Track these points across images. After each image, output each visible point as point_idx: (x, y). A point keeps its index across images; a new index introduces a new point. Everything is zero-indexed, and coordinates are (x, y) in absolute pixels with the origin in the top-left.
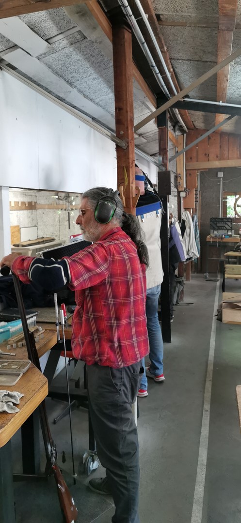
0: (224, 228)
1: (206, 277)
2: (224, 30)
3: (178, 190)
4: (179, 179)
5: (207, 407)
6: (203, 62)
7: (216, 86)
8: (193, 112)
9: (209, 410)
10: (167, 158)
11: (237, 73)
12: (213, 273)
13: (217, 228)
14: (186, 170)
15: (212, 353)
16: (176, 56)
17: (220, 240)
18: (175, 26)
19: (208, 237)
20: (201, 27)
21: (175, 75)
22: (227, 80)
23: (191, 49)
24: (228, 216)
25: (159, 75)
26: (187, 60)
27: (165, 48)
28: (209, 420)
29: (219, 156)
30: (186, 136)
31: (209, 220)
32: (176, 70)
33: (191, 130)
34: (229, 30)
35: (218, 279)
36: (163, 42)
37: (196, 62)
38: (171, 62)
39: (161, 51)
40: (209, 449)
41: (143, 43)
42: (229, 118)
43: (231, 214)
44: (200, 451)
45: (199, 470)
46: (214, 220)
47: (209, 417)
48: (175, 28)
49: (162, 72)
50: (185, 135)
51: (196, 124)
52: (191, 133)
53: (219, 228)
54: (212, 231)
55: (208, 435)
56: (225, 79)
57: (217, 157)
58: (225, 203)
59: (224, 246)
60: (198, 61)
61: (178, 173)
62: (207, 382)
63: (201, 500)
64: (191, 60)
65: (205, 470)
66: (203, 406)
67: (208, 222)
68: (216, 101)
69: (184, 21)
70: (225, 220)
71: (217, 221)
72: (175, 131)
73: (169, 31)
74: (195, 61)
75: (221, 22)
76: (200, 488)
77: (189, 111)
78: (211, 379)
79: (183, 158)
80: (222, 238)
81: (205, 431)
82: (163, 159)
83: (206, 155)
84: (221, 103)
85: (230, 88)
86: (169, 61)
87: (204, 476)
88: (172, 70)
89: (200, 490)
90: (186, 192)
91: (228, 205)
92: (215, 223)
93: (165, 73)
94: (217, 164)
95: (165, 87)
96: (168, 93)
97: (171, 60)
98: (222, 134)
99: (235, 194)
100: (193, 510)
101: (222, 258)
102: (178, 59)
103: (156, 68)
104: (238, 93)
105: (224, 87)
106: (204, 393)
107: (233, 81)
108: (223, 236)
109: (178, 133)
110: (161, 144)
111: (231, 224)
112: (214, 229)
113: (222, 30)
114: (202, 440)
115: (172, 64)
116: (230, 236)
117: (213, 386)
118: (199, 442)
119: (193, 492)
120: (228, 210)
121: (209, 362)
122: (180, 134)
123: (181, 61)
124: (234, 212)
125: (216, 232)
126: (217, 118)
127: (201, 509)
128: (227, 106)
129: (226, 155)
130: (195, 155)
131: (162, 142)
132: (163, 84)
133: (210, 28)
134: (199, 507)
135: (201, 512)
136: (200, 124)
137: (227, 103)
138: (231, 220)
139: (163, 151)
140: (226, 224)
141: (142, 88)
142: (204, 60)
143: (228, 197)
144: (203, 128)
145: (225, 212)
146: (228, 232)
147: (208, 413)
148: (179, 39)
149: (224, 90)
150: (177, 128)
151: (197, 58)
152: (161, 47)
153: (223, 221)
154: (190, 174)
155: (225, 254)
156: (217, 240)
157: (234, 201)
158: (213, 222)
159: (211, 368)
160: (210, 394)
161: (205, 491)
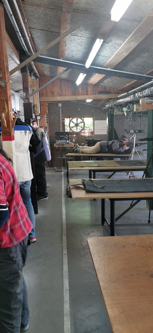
0: (64, 138)
1: (55, 170)
2: (66, 12)
3: (35, 115)
4: (36, 107)
5: (65, 252)
6: (51, 31)
7: (58, 48)
8: (43, 64)
9: (67, 254)
10: (29, 94)
11: (72, 41)
12: (59, 166)
13: (60, 138)
14: (40, 102)
15: (64, 217)
16: (33, 26)
17: (62, 146)
18: (33, 6)
19: (55, 144)
20: (51, 8)
21: (32, 39)
22: (66, 45)
23: (43, 23)
24: (66, 131)
25: (22, 38)
26: (40, 30)
27: (26, 20)
28: (67, 260)
29: (60, 93)
30: (39, 81)
31: (55, 134)
32: (33, 36)
33: (41, 76)
34: (68, 12)
35: (62, 170)
36: (25, 16)
37: (46, 32)
38: (29, 30)
39: (24, 22)
40: (69, 279)
41: (12, 15)
42: (66, 70)
43: (67, 130)
44: (64, 281)
45: (65, 294)
46: (57, 133)
47: (67, 258)
48: (33, 7)
49: (24, 36)
50: (38, 79)
51: (45, 72)
52: (42, 78)
53: (61, 139)
54: (57, 140)
55: (67, 270)
56: (64, 44)
57: (59, 94)
58: (63, 123)
59: (65, 150)
60: (47, 31)
61: (35, 104)
62: (63, 236)
63: (69, 313)
64: (43, 30)
65: (69, 293)
66: (63, 252)
67: (54, 135)
68: (58, 59)
69: (40, 3)
70: (64, 133)
71: (59, 134)
72: (31, 76)
73: (29, 9)
74: (46, 30)
75: (64, 6)
76: (67, 305)
77: (41, 63)
78: (66, 234)
79: (37, 95)
80: (63, 145)
81: (66, 268)
82: (26, 94)
83: (52, 92)
84: (61, 60)
85: (67, 50)
86: (28, 29)
87: (68, 297)
88: (30, 35)
89: (67, 307)
90: (41, 116)
91: (65, 124)
92: (59, 135)
93: (26, 37)
94: (59, 98)
95: (25, 46)
96: (27, 51)
97: (29, 29)
98: (61, 80)
99: (70, 118)
100: (64, 321)
101: (64, 157)
102: (34, 29)
103: (20, 33)
104: (72, 54)
105: (64, 49)
106: (62, 243)
107: (69, 46)
108: (64, 143)
109: (33, 78)
110: (24, 85)
111: (68, 136)
112: (58, 139)
113: (64, 12)
114: (64, 274)
115: (30, 32)
116: (68, 143)
117: (67, 238)
118: (63, 276)
119: (63, 309)
120: (65, 127)
121: (63, 223)
122: (35, 78)
123: (36, 30)
124: (69, 128)
125: (59, 141)
126: (58, 69)
127: (69, 319)
128: (64, 62)
129: (64, 93)
130: (45, 92)
131: (24, 83)
132: (24, 44)
133: (56, 9)
134: (68, 318)
135: (69, 321)
136: (47, 72)
137: (65, 60)
138: (68, 133)
139: (25, 89)
140: (65, 136)
141: (10, 46)
142: (51, 30)
143: (65, 119)
144: (49, 75)
145: (64, 129)
146: (66, 141)
147: (66, 256)
148: (36, 15)
149: (63, 51)
150: (32, 74)
151: (47, 29)
152: (24, 20)
153: (63, 134)
154: (42, 105)
155: (66, 155)
156: (61, 146)
157: (69, 121)
158: (57, 135)
159: (64, 227)
160: (66, 243)
161: (70, 307)
